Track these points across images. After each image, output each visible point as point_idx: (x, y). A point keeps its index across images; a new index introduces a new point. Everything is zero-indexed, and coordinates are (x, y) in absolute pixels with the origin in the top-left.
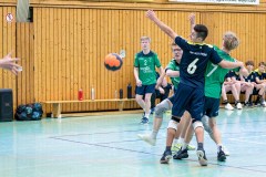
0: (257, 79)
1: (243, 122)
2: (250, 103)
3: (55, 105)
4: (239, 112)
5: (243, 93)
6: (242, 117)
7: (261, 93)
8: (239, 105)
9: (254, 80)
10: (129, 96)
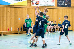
0: (54, 25)
1: (50, 36)
2: (52, 32)
3: (2, 32)
4: (49, 34)
5: (50, 29)
6: (50, 35)
7: (55, 29)
8: (49, 32)
9: (53, 26)
10: (21, 30)
